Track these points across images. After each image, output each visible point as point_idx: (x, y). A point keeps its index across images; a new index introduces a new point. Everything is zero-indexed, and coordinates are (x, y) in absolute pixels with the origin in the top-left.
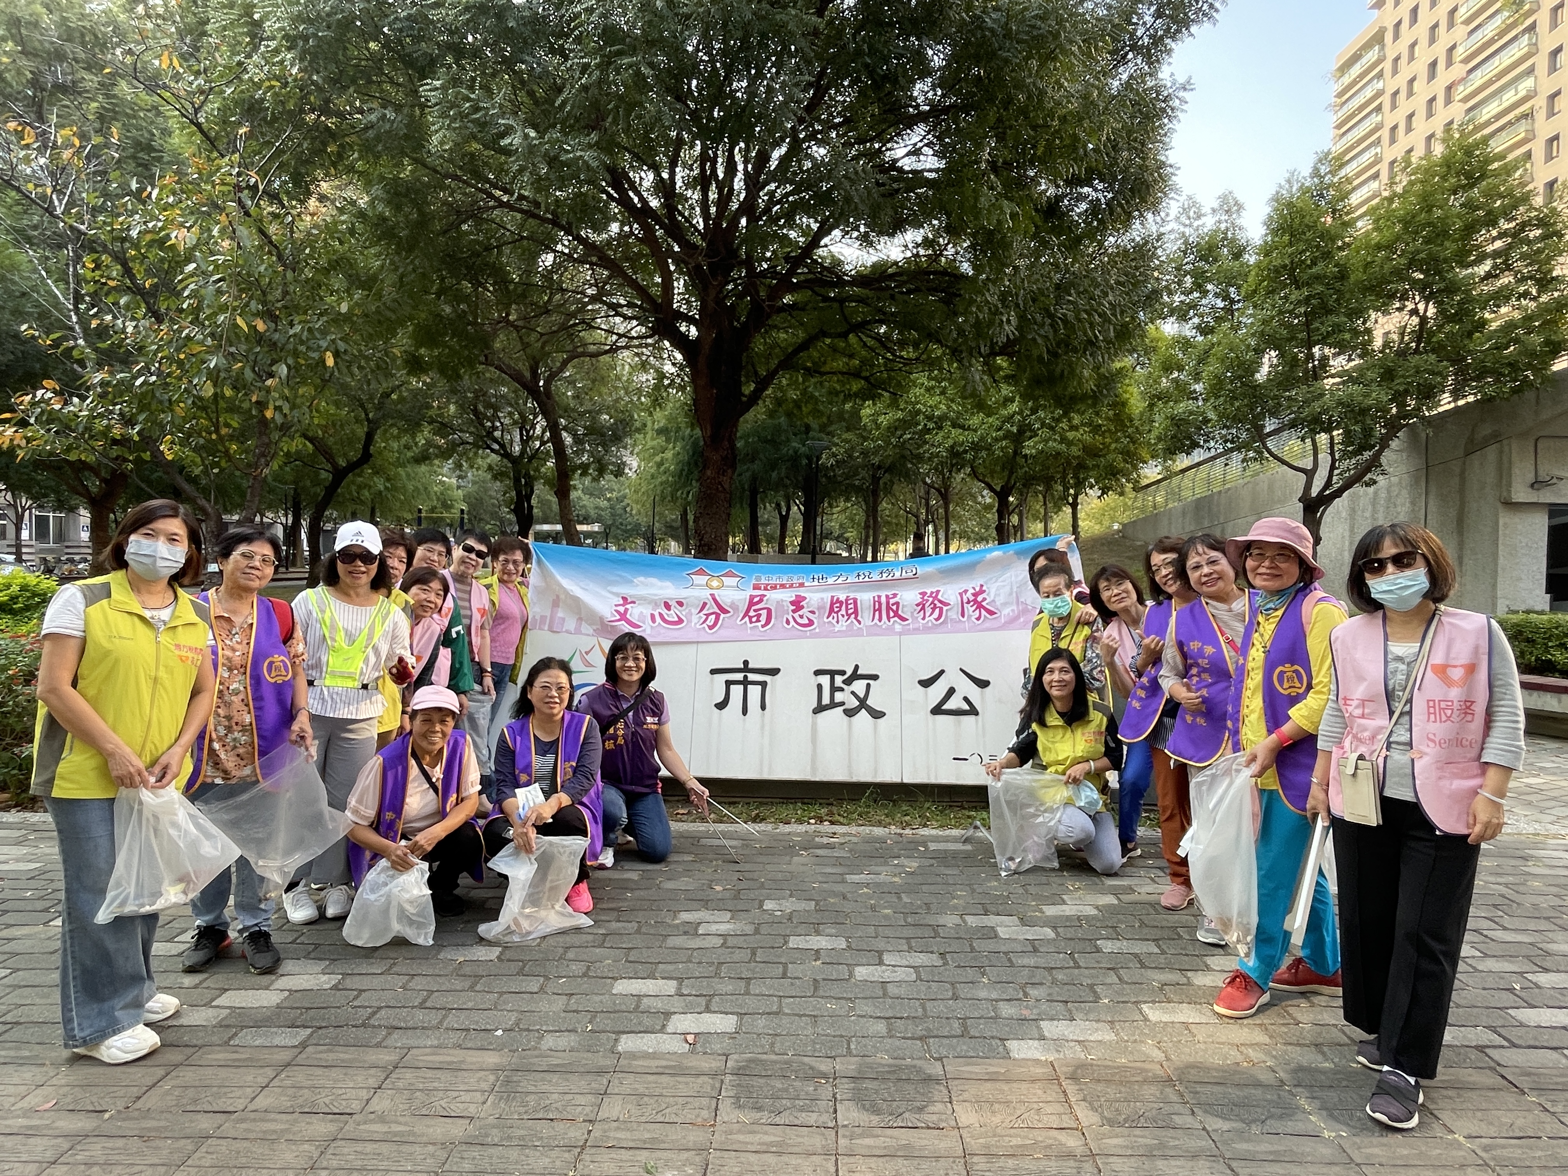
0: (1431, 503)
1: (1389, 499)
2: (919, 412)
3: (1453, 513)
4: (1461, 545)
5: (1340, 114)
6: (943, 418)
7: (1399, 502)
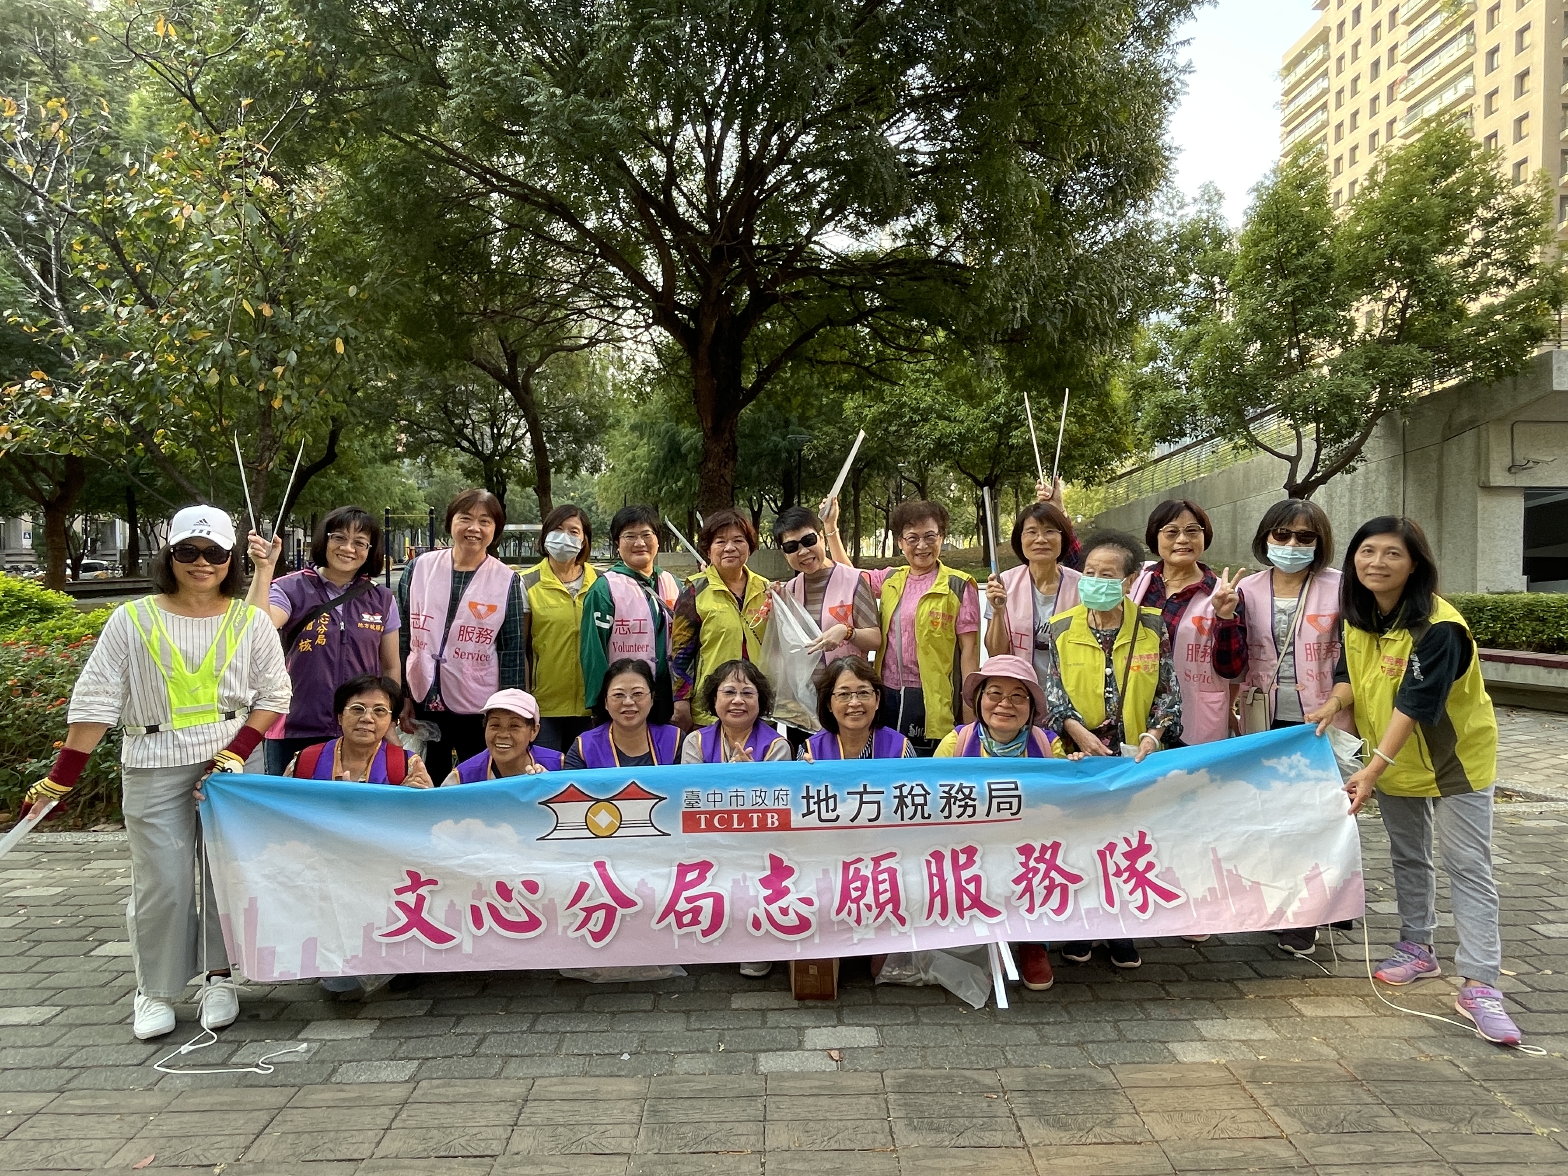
0: (1409, 490)
1: (1366, 485)
2: (904, 404)
3: (1431, 497)
4: (1440, 530)
5: (1287, 112)
6: (930, 409)
7: (1376, 488)
